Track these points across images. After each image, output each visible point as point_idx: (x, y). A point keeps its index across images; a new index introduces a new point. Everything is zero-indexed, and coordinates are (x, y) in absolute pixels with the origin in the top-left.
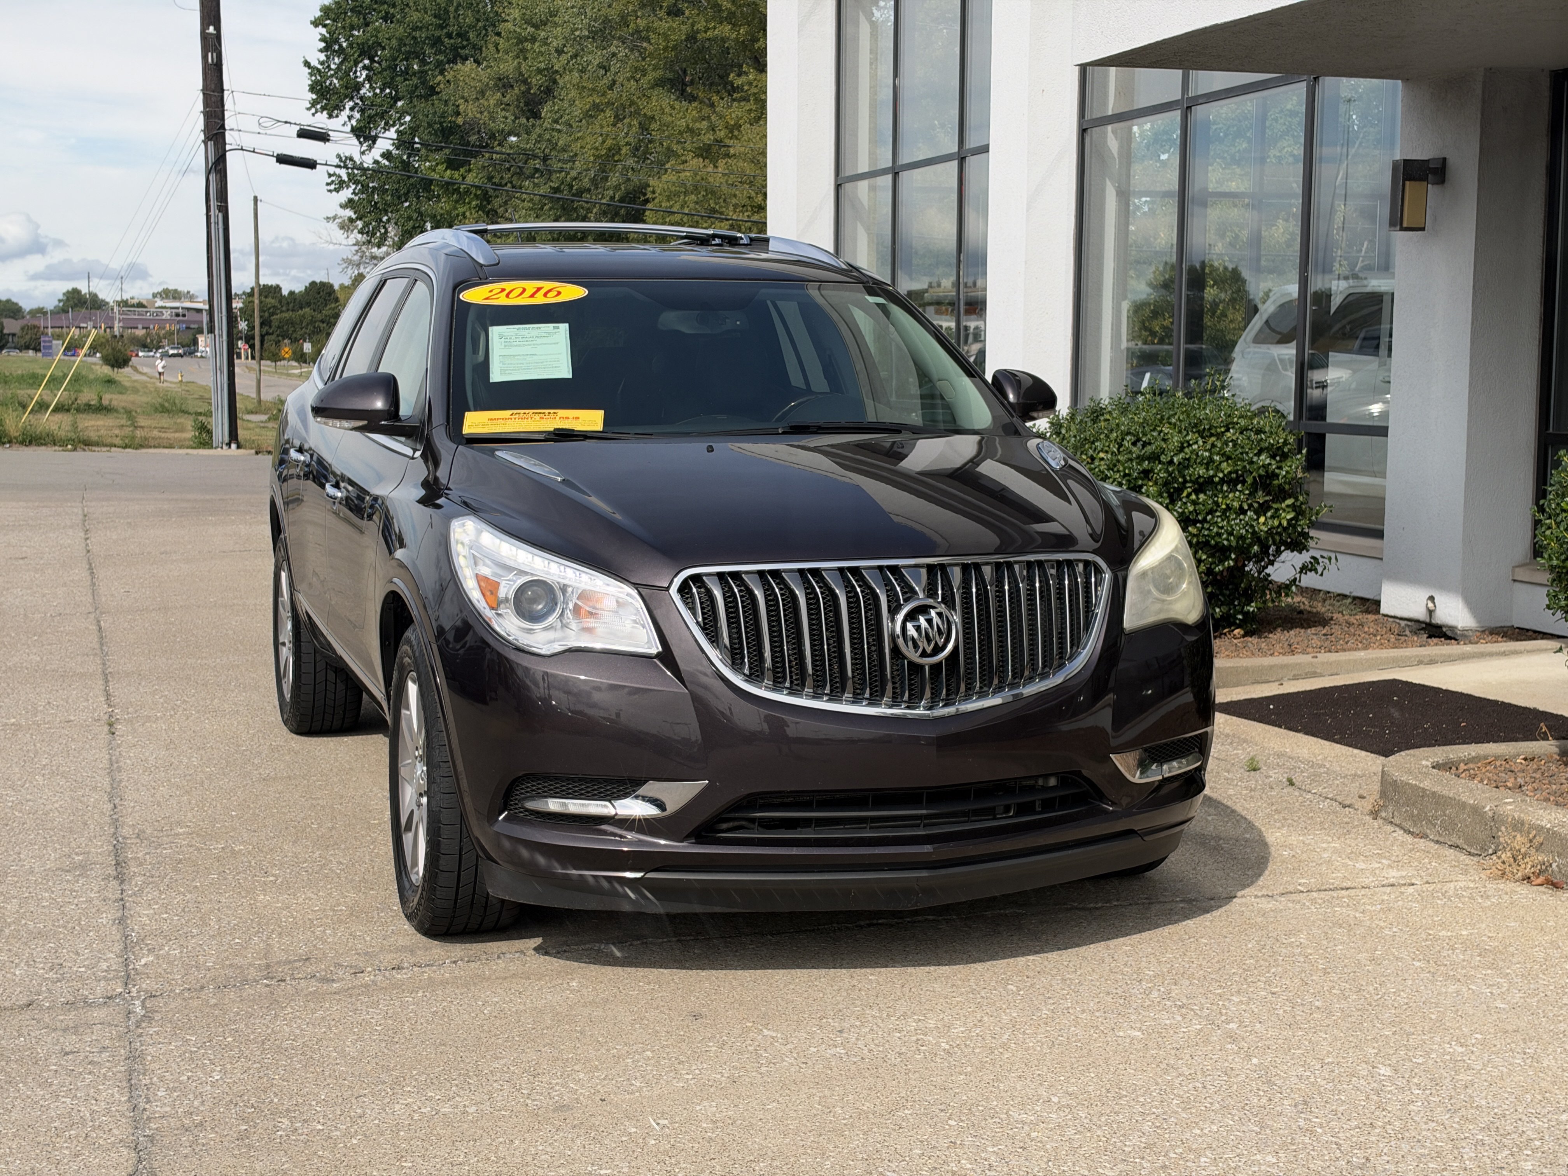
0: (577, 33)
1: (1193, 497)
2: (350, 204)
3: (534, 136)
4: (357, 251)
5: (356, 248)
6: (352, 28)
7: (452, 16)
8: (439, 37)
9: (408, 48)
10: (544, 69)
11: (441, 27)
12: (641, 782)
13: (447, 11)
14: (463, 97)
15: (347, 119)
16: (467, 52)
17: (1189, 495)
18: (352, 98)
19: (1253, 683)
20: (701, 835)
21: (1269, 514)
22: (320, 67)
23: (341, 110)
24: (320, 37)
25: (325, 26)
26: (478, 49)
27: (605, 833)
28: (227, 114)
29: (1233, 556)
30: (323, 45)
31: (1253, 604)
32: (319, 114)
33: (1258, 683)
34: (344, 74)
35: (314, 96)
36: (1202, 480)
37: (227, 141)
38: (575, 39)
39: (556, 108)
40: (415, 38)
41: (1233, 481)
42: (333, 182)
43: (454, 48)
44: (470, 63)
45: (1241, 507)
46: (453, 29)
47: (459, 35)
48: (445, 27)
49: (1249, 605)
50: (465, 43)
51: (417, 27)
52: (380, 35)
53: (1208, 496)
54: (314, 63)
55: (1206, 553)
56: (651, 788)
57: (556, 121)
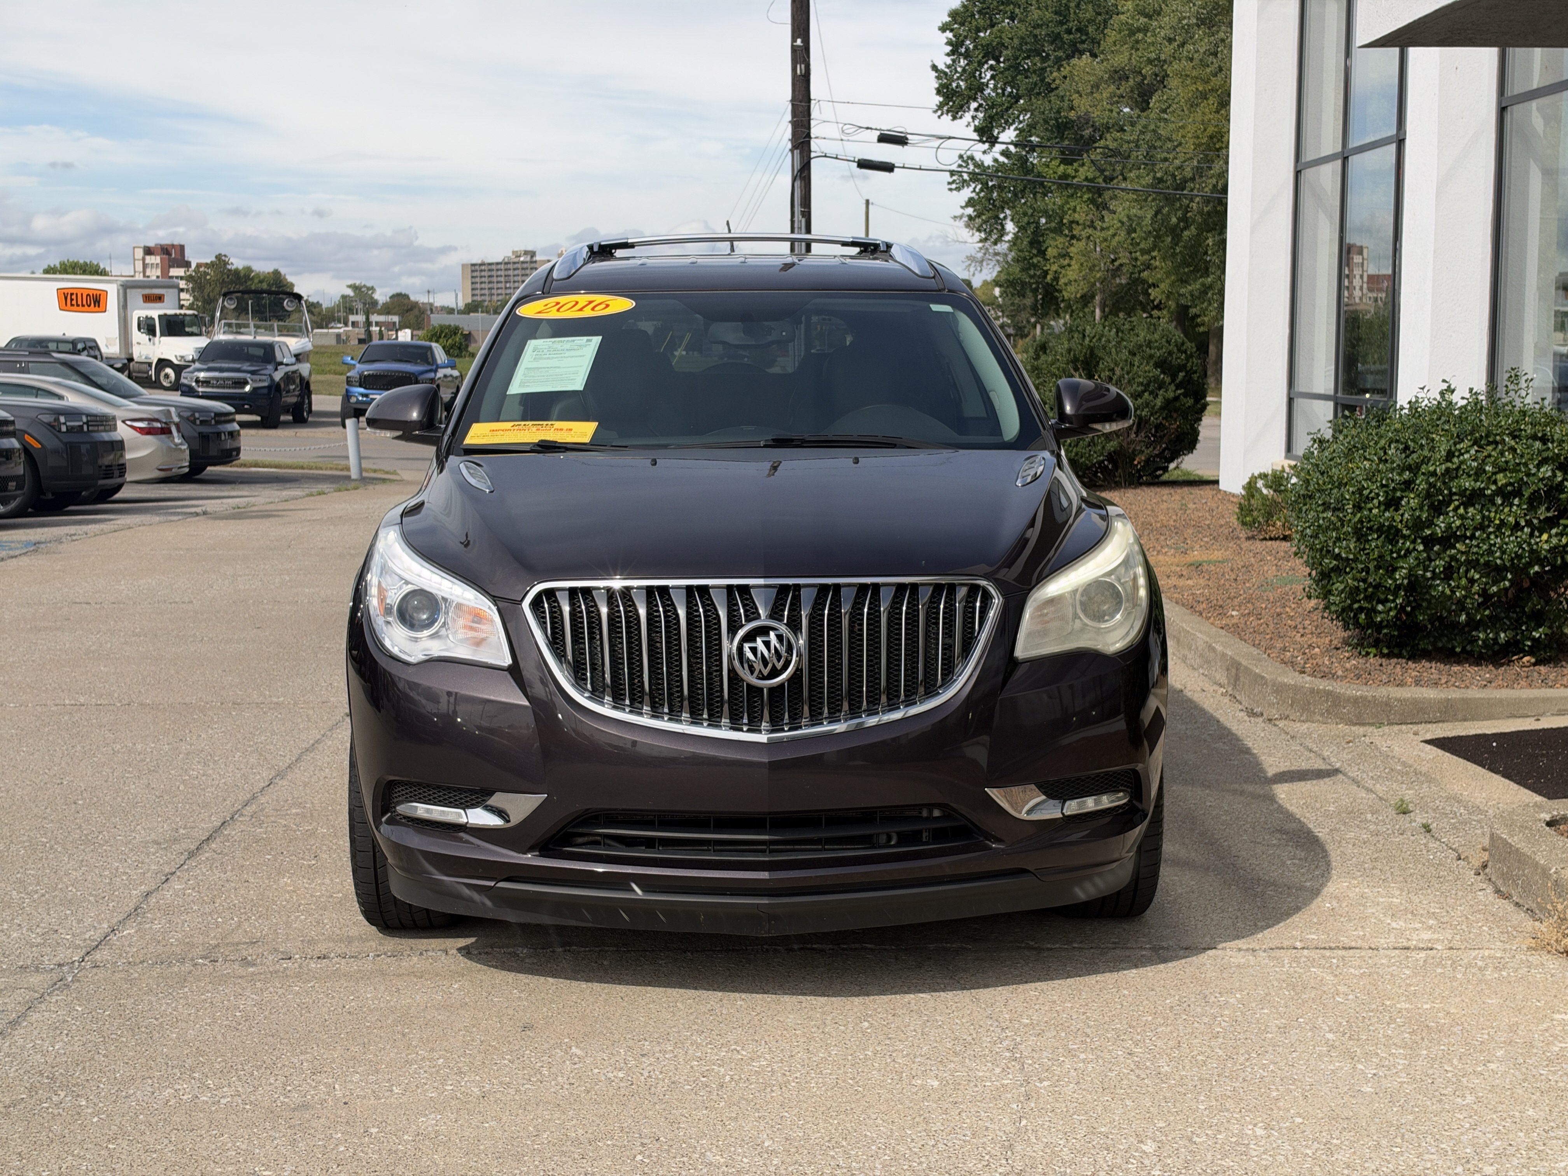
0: (1185, 22)
1: (1461, 511)
2: (970, 203)
3: (1139, 127)
4: (981, 248)
5: (980, 245)
6: (978, 30)
7: (1072, 11)
8: (1059, 33)
9: (1029, 47)
10: (1155, 59)
11: (1061, 23)
12: (491, 793)
13: (1067, 7)
14: (1078, 92)
15: (971, 120)
16: (1085, 46)
17: (1456, 509)
18: (975, 99)
19: (1508, 717)
20: (545, 848)
21: (1554, 531)
22: (947, 70)
23: (964, 112)
24: (946, 41)
25: (952, 30)
26: (1096, 42)
27: (460, 840)
28: (813, 123)
29: (1509, 576)
30: (949, 48)
31: (1541, 630)
32: (945, 116)
33: (1516, 717)
34: (971, 75)
35: (941, 99)
36: (1468, 492)
37: (812, 149)
38: (1183, 27)
39: (1165, 97)
40: (1036, 36)
41: (1508, 495)
42: (954, 182)
43: (1073, 44)
44: (1086, 57)
45: (1517, 524)
46: (1073, 25)
47: (1079, 30)
48: (1065, 24)
49: (1536, 630)
50: (1084, 38)
51: (1038, 25)
52: (1003, 36)
53: (1477, 510)
54: (942, 66)
55: (1479, 572)
56: (498, 799)
57: (1164, 111)
